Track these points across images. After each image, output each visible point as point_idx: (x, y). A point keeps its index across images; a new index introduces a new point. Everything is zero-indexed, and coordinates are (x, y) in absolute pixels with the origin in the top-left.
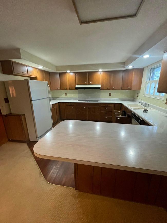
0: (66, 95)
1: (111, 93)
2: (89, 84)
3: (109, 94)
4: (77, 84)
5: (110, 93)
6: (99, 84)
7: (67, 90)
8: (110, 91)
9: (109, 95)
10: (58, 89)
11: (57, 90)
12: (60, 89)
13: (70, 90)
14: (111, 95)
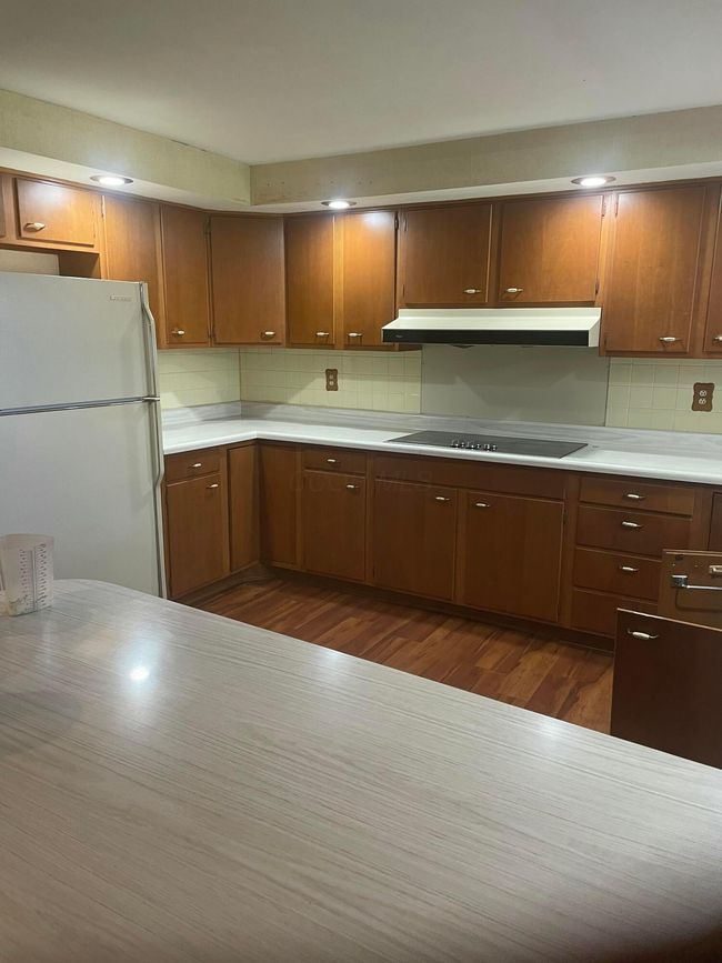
0: (335, 388)
1: (709, 387)
2: (503, 302)
3: (697, 397)
4: (409, 306)
5: (698, 387)
6: (591, 304)
7: (332, 347)
8: (703, 371)
9: (696, 407)
10: (267, 342)
11: (263, 349)
12: (282, 338)
13: (351, 345)
14: (708, 407)
